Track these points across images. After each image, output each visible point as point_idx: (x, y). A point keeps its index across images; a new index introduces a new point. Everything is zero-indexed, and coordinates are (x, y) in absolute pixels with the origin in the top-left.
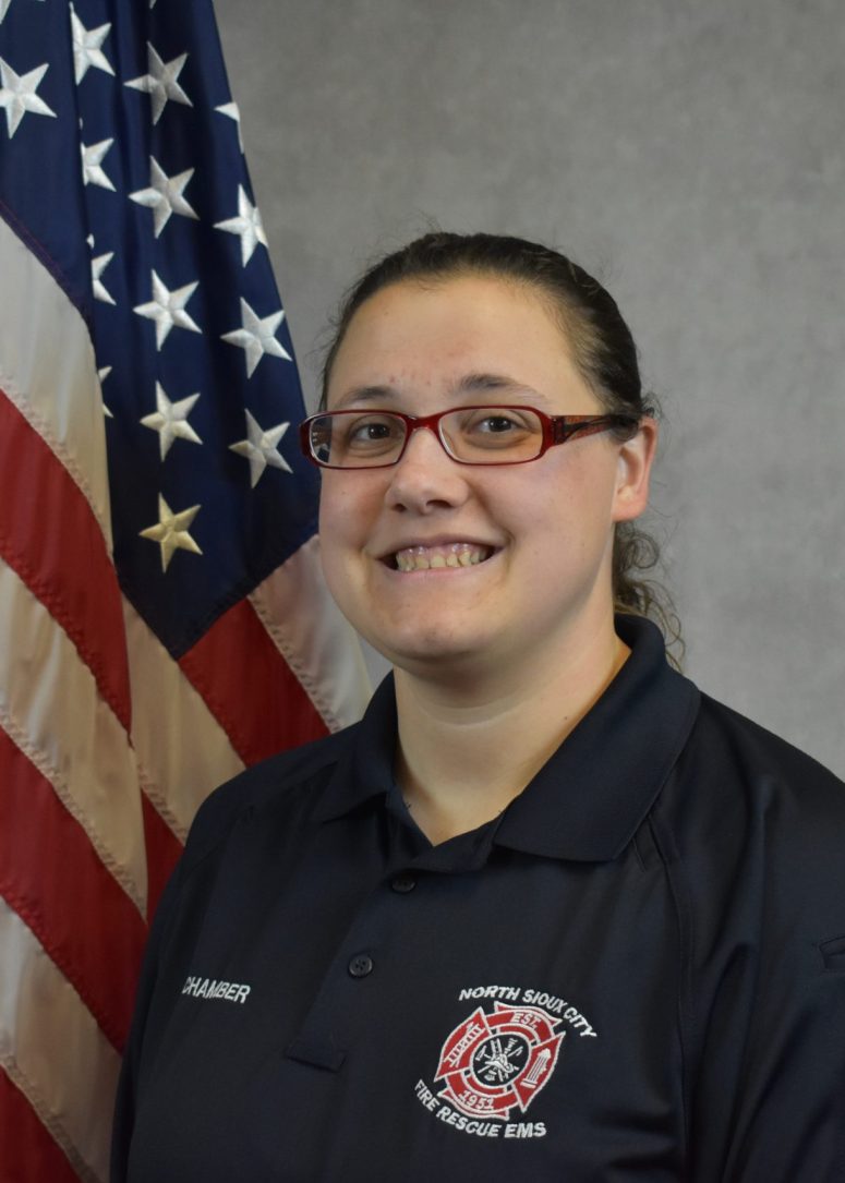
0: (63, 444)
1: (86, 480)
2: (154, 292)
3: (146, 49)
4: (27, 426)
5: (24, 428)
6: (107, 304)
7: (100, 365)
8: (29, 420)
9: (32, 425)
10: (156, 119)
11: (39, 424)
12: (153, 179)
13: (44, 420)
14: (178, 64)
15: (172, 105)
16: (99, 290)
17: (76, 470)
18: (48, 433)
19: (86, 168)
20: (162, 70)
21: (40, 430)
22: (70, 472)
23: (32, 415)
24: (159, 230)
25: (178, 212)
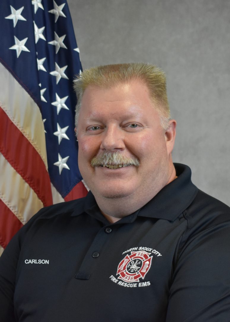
0: (33, 140)
1: (39, 150)
2: (57, 99)
3: (54, 33)
4: (23, 135)
5: (22, 136)
6: (44, 102)
7: (43, 118)
8: (23, 134)
9: (24, 135)
10: (57, 52)
11: (26, 135)
12: (56, 68)
13: (28, 133)
14: (63, 38)
15: (61, 48)
16: (43, 98)
17: (36, 147)
18: (28, 137)
19: (38, 66)
20: (59, 39)
21: (26, 137)
22: (35, 148)
23: (24, 132)
24: (57, 82)
25: (63, 77)
